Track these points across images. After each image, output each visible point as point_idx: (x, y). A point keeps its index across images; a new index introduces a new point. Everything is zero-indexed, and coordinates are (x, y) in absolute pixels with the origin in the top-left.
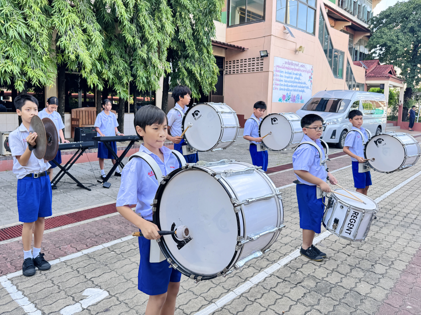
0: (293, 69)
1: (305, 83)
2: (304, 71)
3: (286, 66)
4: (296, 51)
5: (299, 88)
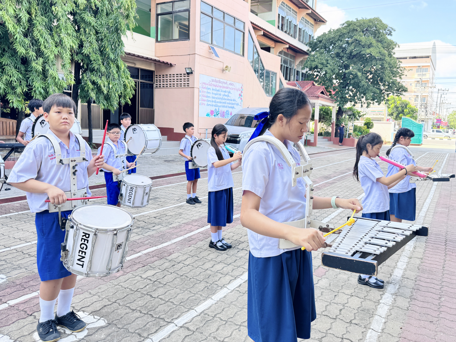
0: (221, 87)
1: (234, 100)
2: (233, 89)
3: (213, 83)
4: (223, 70)
5: (228, 105)
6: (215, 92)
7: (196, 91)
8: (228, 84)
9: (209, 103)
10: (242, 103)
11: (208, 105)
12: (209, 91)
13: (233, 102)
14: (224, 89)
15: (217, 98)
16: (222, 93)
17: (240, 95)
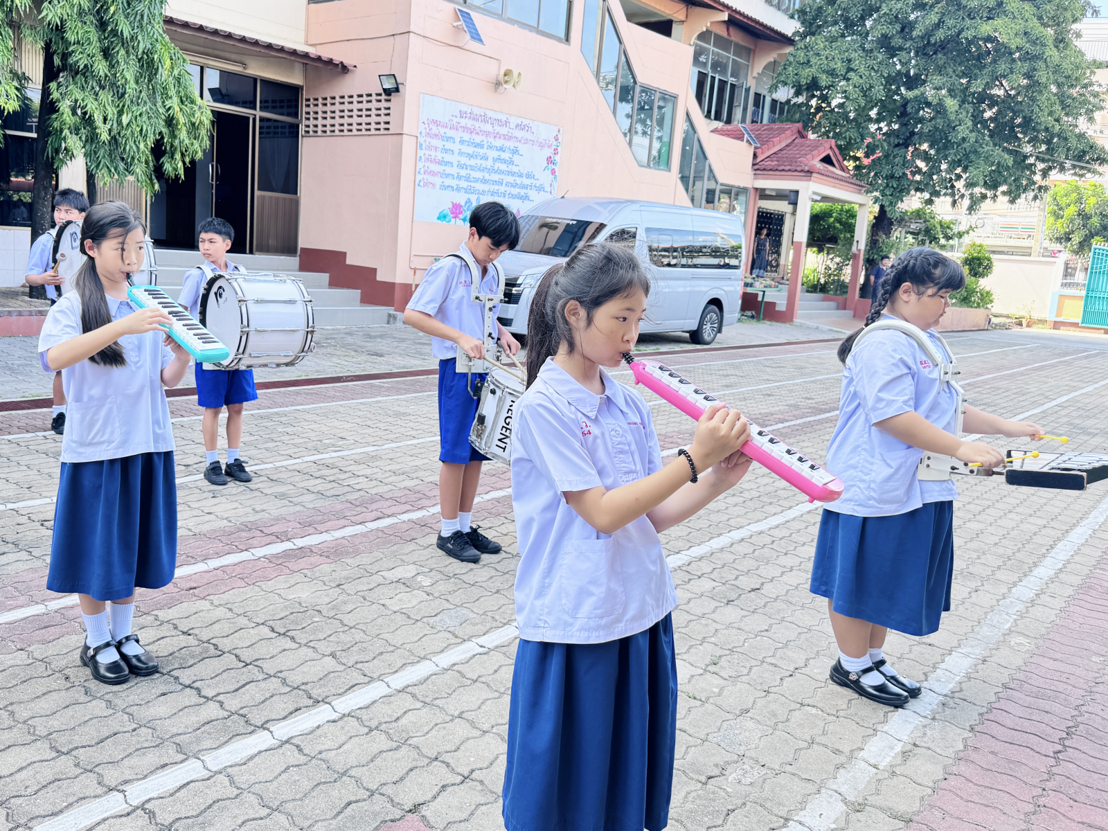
0: (487, 134)
1: (529, 176)
2: (526, 141)
3: (463, 122)
4: (498, 84)
5: (509, 190)
6: (470, 150)
7: (408, 145)
8: (513, 126)
9: (448, 182)
10: (555, 184)
11: (445, 187)
12: (449, 145)
13: (527, 181)
14: (499, 143)
15: (473, 168)
16: (493, 154)
17: (550, 160)
